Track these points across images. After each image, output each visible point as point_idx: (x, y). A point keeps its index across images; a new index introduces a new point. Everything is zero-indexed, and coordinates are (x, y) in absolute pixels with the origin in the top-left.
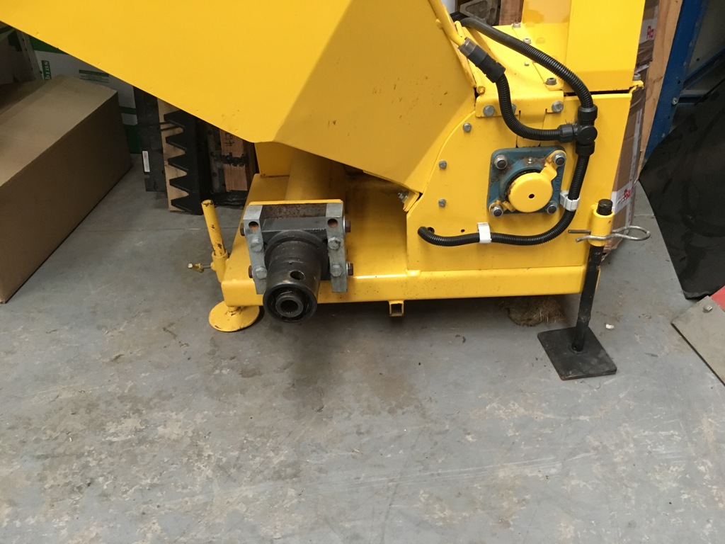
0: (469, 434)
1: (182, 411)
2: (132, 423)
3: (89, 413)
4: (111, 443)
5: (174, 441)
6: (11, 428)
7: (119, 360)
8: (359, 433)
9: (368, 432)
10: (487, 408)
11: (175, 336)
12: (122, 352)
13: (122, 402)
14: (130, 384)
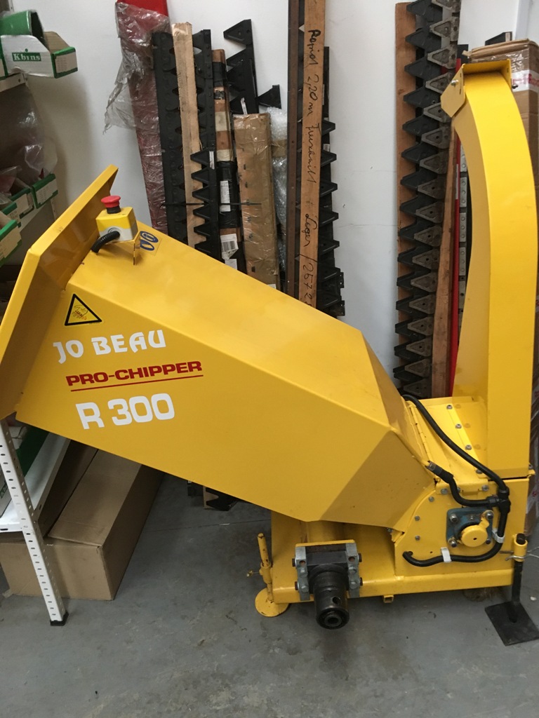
0: (448, 693)
1: (256, 684)
2: (225, 695)
3: (196, 688)
4: (217, 711)
5: (256, 707)
6: (149, 702)
7: (203, 644)
8: (376, 696)
9: (382, 695)
10: (458, 671)
11: (236, 623)
12: (204, 638)
13: (215, 679)
14: (216, 664)
